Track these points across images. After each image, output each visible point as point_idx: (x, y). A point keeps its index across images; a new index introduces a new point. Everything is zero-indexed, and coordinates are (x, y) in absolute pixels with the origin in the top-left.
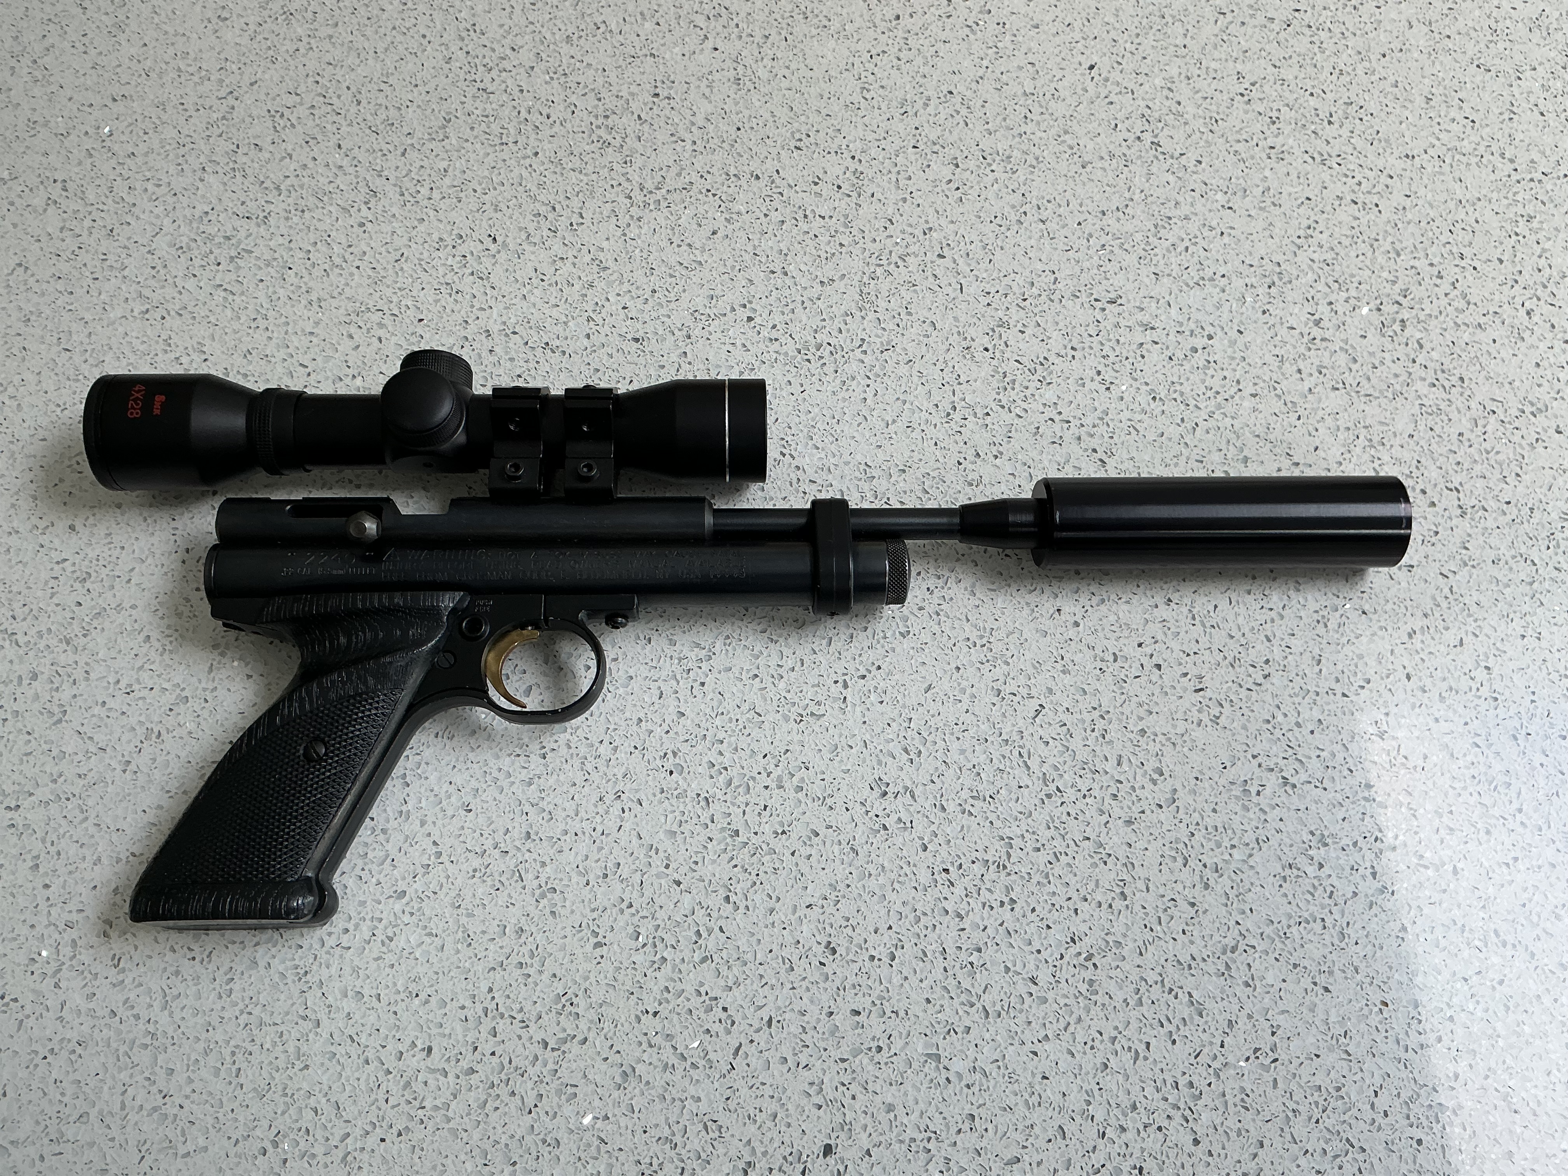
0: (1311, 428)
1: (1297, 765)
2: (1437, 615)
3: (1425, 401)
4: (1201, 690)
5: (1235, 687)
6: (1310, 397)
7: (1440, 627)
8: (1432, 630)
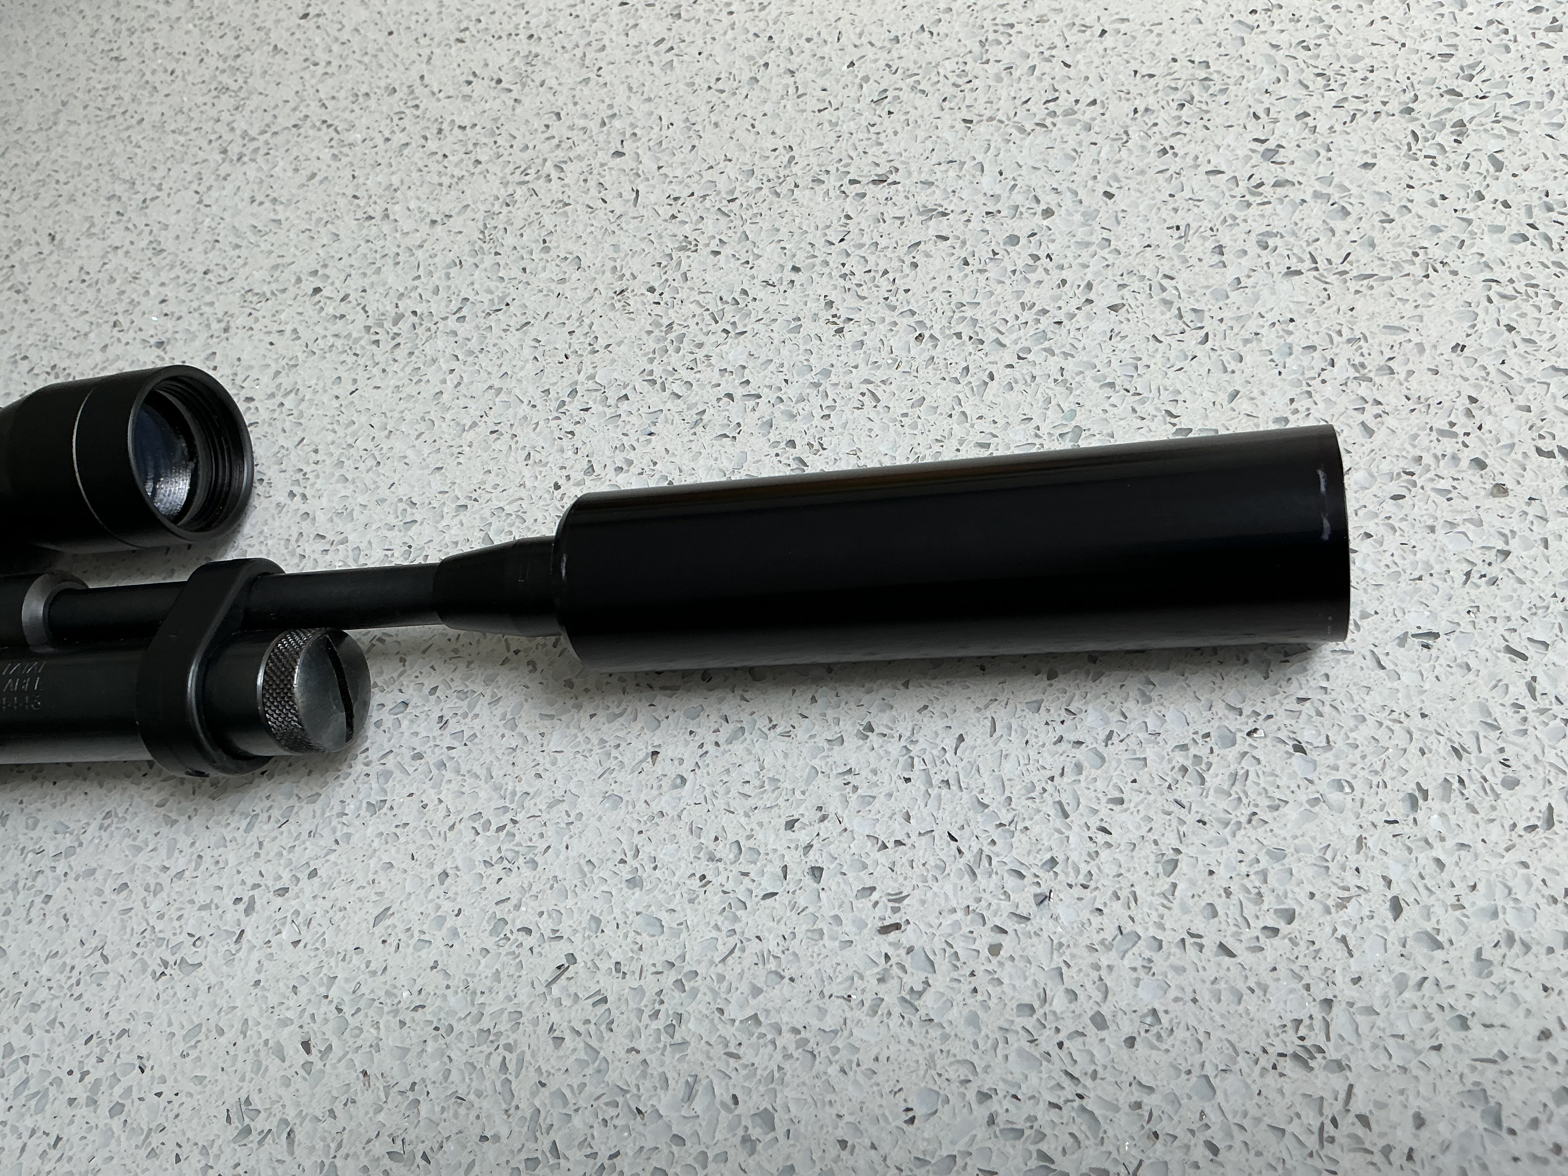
0: (1227, 357)
1: (1081, 1127)
2: (1489, 749)
3: (1499, 272)
4: (897, 926)
5: (967, 923)
6: (1235, 296)
7: (1495, 781)
8: (1471, 789)
